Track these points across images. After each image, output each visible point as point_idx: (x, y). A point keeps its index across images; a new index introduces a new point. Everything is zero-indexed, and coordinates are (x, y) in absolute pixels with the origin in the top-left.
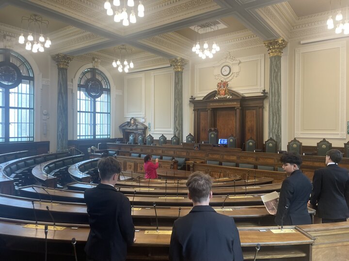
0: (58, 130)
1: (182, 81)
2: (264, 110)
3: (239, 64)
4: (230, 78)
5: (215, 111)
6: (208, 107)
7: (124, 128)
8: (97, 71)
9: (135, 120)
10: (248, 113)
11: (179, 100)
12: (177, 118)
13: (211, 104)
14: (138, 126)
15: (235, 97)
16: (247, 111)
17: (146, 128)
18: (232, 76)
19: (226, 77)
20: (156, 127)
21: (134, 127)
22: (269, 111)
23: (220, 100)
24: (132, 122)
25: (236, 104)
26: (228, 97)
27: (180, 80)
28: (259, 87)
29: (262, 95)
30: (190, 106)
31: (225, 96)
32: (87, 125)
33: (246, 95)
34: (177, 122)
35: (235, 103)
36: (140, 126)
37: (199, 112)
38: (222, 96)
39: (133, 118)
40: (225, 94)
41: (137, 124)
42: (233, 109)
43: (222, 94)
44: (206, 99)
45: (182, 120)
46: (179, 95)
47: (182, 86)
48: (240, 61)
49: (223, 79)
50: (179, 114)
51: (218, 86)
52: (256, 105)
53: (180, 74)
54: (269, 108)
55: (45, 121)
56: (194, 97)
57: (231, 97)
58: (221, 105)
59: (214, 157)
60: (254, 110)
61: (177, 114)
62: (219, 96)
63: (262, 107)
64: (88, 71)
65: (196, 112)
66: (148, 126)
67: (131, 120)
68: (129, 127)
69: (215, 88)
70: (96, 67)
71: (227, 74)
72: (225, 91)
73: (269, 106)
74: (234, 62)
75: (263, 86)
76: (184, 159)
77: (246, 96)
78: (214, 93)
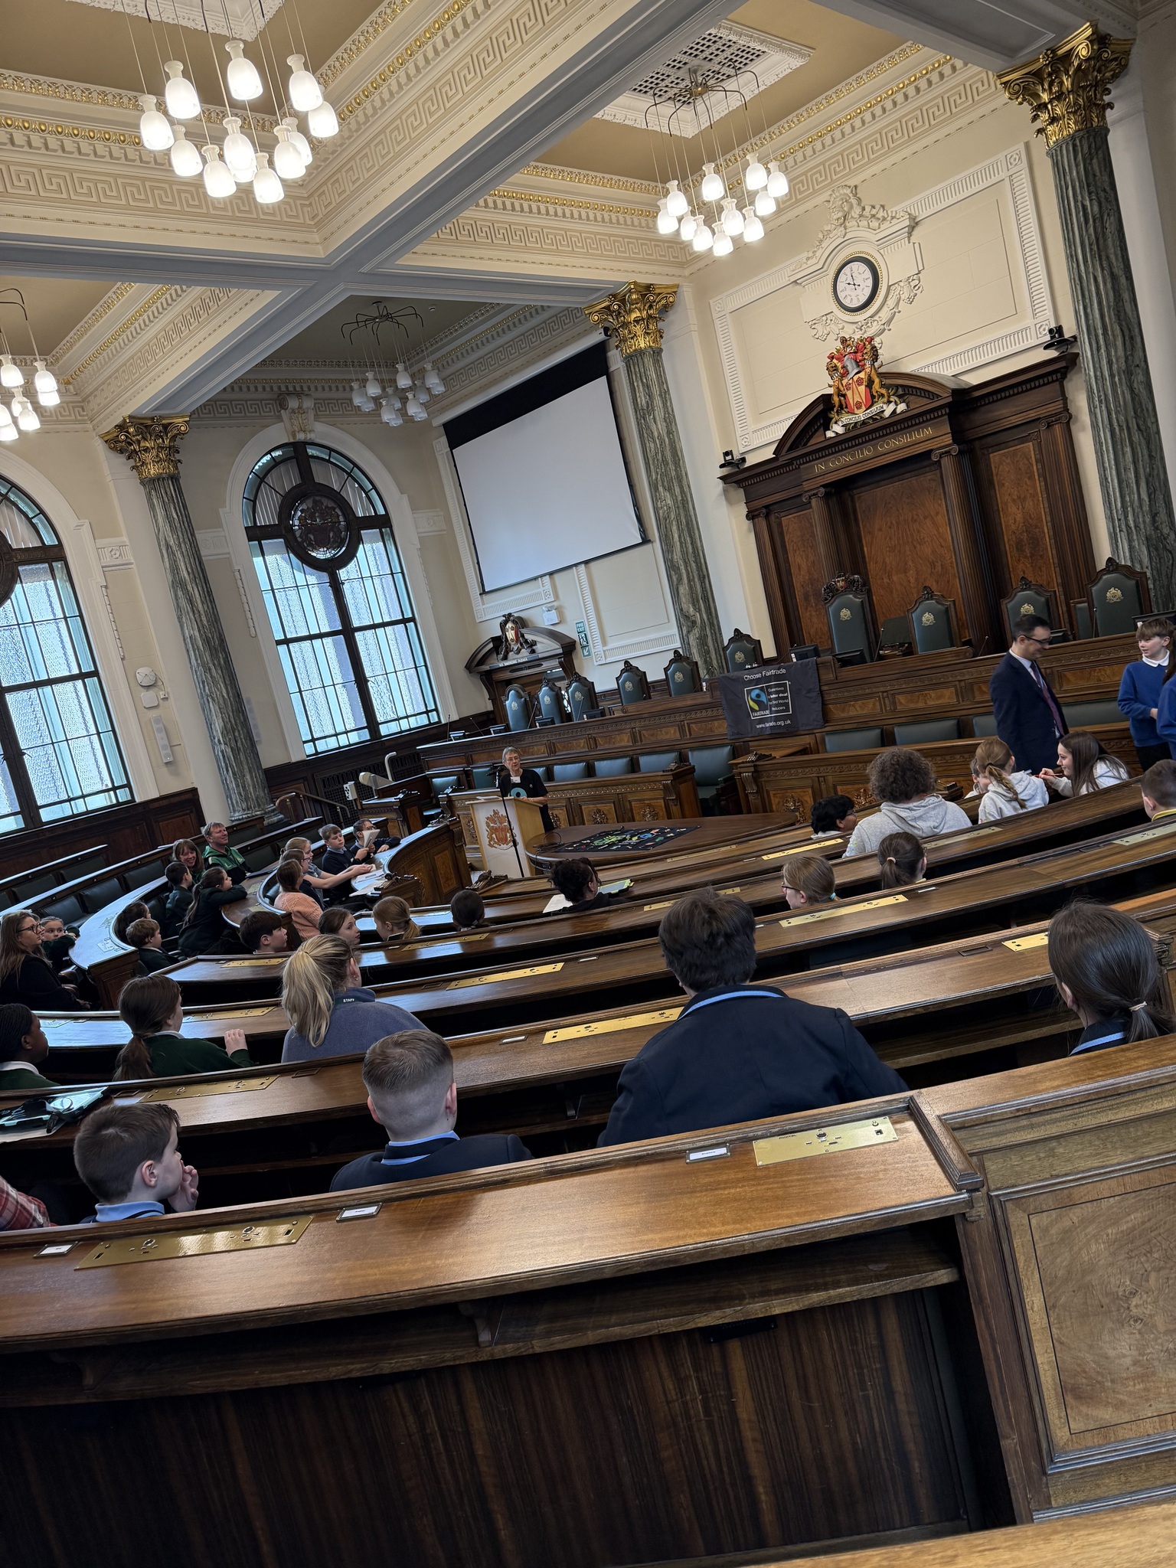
0: (212, 737)
1: (665, 395)
2: (1073, 428)
3: (910, 234)
4: (884, 315)
5: (840, 491)
6: (807, 486)
7: (486, 668)
8: (311, 451)
9: (521, 623)
10: (1002, 464)
11: (670, 489)
12: (677, 569)
13: (819, 467)
14: (539, 648)
15: (921, 404)
16: (995, 457)
17: (569, 649)
18: (891, 302)
19: (861, 317)
20: (608, 632)
21: (524, 656)
22: (1095, 426)
23: (858, 436)
24: (511, 635)
25: (935, 436)
26: (888, 410)
27: (656, 390)
28: (1029, 321)
29: (1052, 354)
30: (729, 501)
31: (874, 409)
32: (330, 690)
33: (974, 379)
34: (684, 589)
35: (928, 432)
36: (546, 646)
37: (772, 518)
38: (861, 415)
39: (508, 617)
40: (872, 399)
41: (529, 637)
42: (921, 460)
43: (858, 405)
44: (790, 449)
45: (704, 576)
46: (665, 462)
47: (670, 420)
48: (912, 218)
49: (853, 328)
50: (684, 554)
51: (832, 369)
52: (1033, 415)
53: (649, 362)
54: (1092, 413)
55: (154, 714)
56: (737, 456)
57: (902, 407)
58: (867, 456)
59: (853, 713)
60: (1023, 440)
61: (677, 556)
62: (846, 419)
63: (1065, 418)
64: (275, 463)
65: (762, 522)
66: (575, 636)
67: (503, 626)
68: (505, 658)
69: (823, 385)
70: (301, 437)
71: (863, 299)
72: (870, 383)
73: (1090, 399)
74: (888, 228)
75: (1049, 313)
76: (727, 749)
77: (975, 382)
78: (822, 410)
